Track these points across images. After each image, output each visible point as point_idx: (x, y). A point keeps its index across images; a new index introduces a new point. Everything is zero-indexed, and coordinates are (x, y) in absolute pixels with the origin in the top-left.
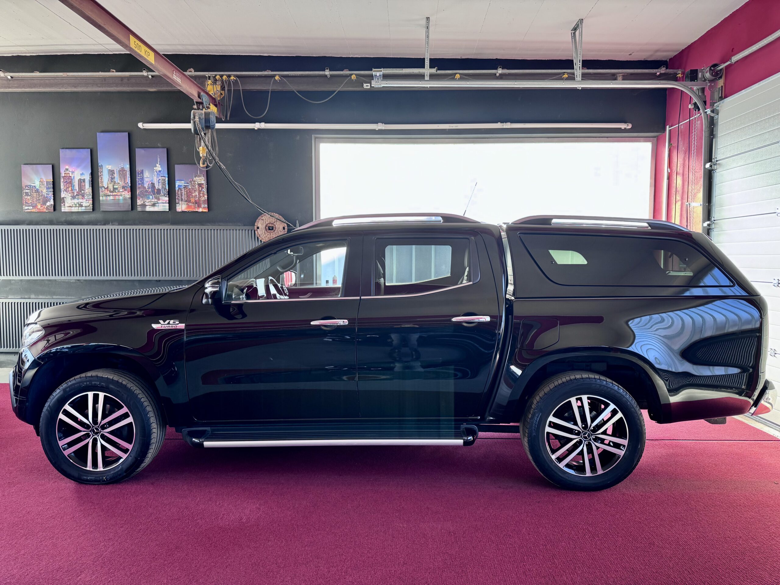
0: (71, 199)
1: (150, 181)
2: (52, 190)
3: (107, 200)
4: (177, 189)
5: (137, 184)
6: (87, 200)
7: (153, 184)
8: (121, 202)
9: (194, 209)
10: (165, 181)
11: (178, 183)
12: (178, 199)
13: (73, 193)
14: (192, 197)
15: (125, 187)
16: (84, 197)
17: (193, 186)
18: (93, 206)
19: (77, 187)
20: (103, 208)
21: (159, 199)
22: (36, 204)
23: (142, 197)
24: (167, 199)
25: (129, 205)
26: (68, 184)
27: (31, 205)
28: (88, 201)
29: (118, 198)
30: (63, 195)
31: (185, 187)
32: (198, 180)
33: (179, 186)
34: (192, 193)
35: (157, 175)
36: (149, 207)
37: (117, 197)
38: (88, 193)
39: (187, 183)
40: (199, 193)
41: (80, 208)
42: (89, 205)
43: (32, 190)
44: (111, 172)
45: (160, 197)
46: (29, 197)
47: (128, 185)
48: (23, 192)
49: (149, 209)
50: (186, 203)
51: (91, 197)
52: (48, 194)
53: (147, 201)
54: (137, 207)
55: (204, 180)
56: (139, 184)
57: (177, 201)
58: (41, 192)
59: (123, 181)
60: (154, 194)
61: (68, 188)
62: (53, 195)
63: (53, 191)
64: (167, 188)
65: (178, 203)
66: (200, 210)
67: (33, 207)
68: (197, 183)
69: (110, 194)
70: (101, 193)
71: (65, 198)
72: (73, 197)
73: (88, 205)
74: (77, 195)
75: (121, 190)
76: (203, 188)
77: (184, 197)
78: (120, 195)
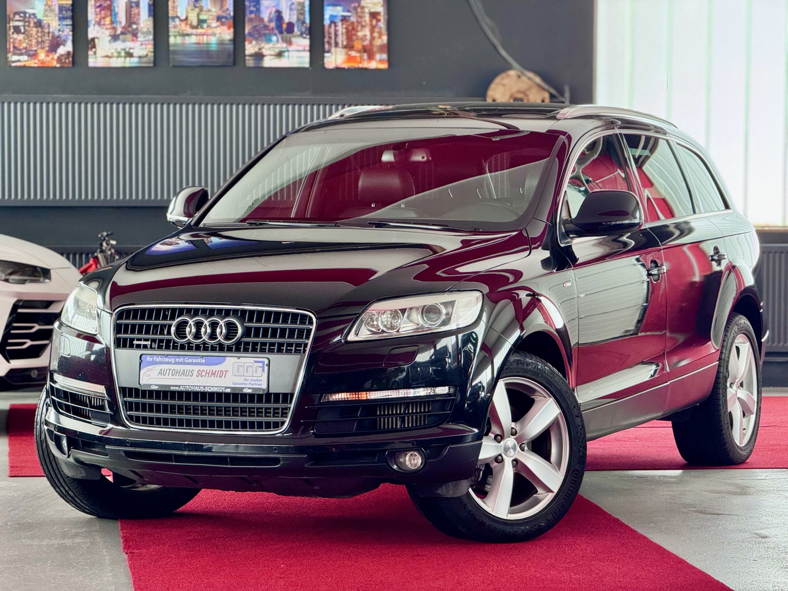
0: (110, 41)
1: (274, 6)
2: (69, 22)
3: (183, 44)
4: (327, 22)
5: (247, 12)
6: (142, 44)
9: (360, 62)
10: (304, 7)
11: (329, 12)
12: (329, 43)
13: (115, 29)
14: (357, 39)
15: (223, 17)
16: (137, 37)
17: (361, 17)
18: (155, 56)
19: (122, 18)
21: (290, 43)
22: (36, 51)
23: (256, 39)
24: (306, 42)
25: (230, 55)
26: (103, 9)
27: (26, 52)
28: (144, 46)
29: (207, 40)
30: (92, 32)
31: (344, 19)
32: (370, 5)
33: (331, 16)
34: (357, 31)
36: (271, 59)
37: (205, 37)
38: (145, 30)
39: (349, 11)
40: (372, 32)
41: (128, 59)
42: (147, 56)
43: (29, 22)
45: (294, 40)
46: (21, 37)
47: (229, 14)
48: (10, 27)
49: (269, 62)
50: (344, 51)
51: (151, 37)
52: (63, 31)
53: (267, 46)
54: (245, 60)
55: (383, 6)
56: (251, 12)
57: (327, 46)
58: (46, 26)
59: (218, 6)
60: (281, 32)
61: (104, 18)
62: (71, 33)
63: (73, 25)
64: (308, 20)
65: (329, 51)
66: (373, 65)
67: (29, 56)
68: (367, 10)
69: (190, 31)
70: (172, 31)
71: (97, 38)
72: (115, 38)
73: (144, 53)
74: (122, 33)
75: (214, 24)
76: (379, 21)
77: (342, 39)
78: (214, 35)
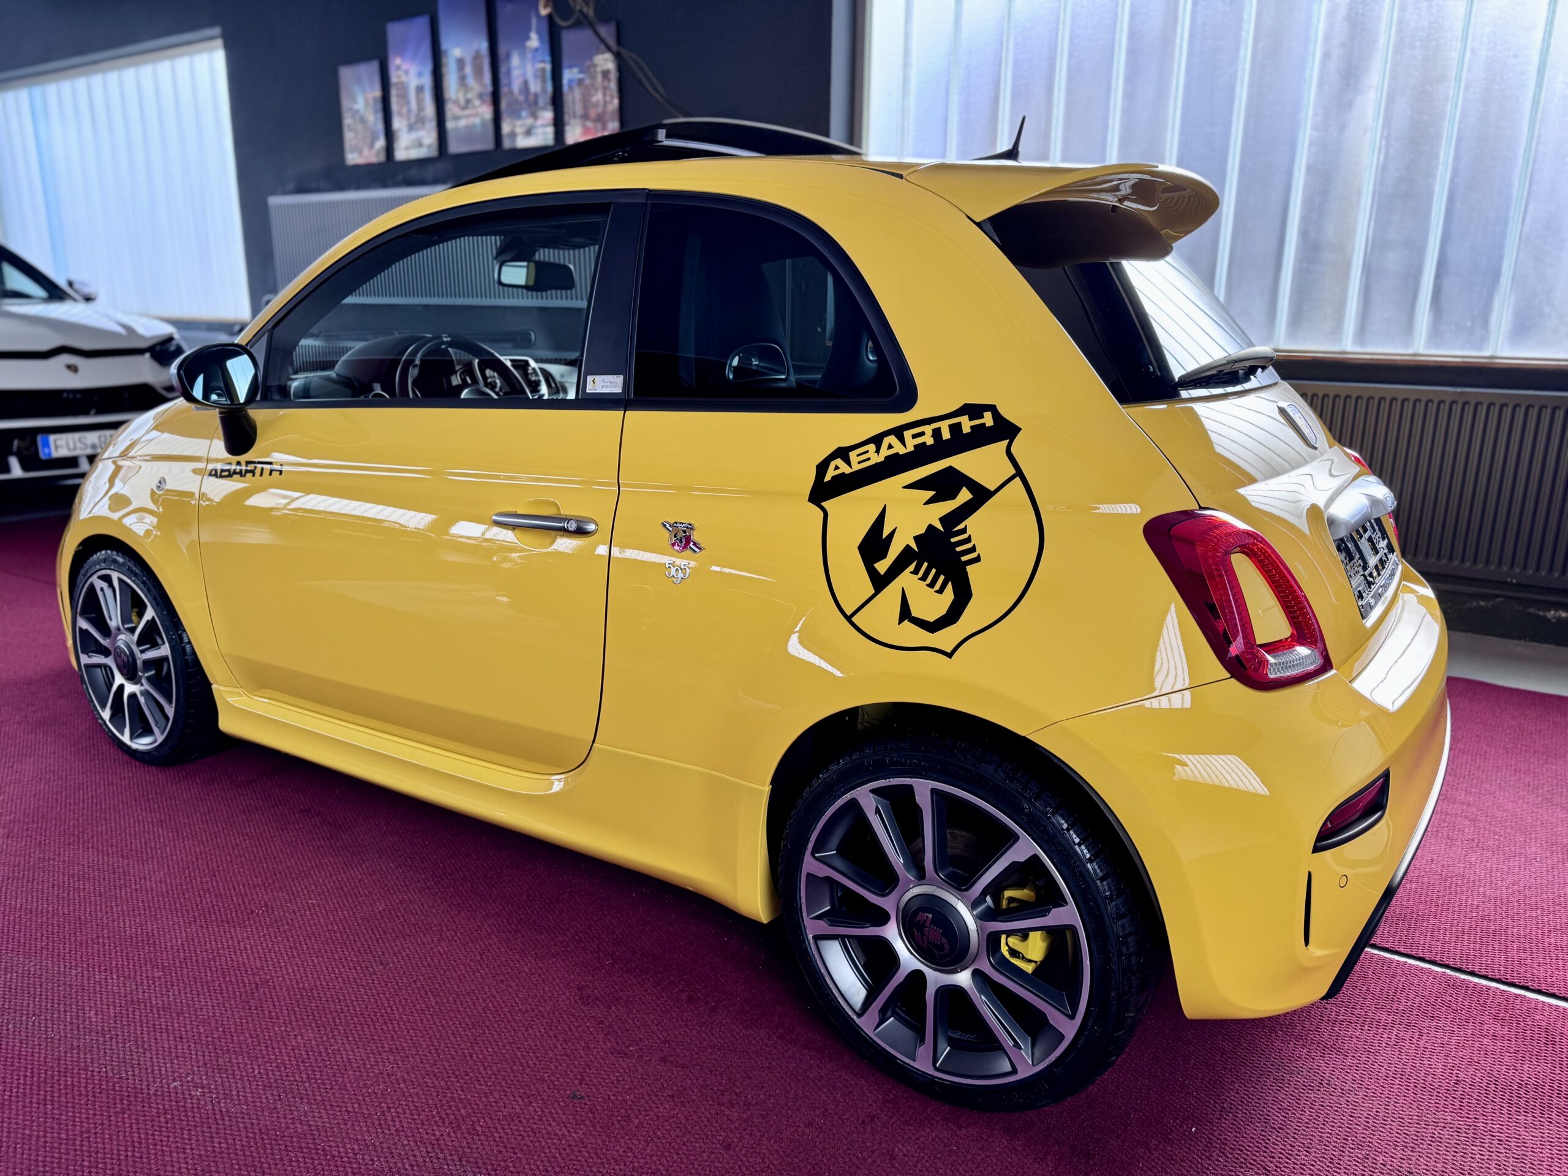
0: (408, 132)
1: (522, 77)
2: (380, 115)
3: (456, 130)
4: (565, 88)
5: (502, 85)
6: (429, 132)
7: (526, 83)
8: (479, 129)
9: (596, 133)
10: (546, 73)
11: (569, 75)
12: (568, 114)
13: (410, 118)
14: (592, 106)
15: (484, 94)
16: (425, 125)
17: (594, 78)
18: (438, 146)
19: (414, 105)
20: (455, 147)
21: (536, 117)
22: (361, 145)
23: (510, 116)
24: (550, 115)
25: (492, 137)
26: (401, 98)
28: (430, 135)
29: (474, 122)
30: (396, 124)
31: (580, 82)
32: (601, 62)
33: (570, 81)
34: (592, 96)
35: (534, 58)
36: (522, 139)
37: (471, 119)
38: (431, 116)
39: (581, 72)
40: (604, 95)
41: (420, 150)
42: (434, 143)
43: (355, 118)
44: (461, 63)
45: (539, 113)
46: (351, 135)
47: (489, 90)
48: (344, 125)
49: (523, 142)
50: (581, 121)
51: (435, 123)
52: (378, 124)
53: (519, 123)
54: (503, 141)
55: (613, 63)
56: (505, 85)
57: (566, 118)
58: (366, 121)
59: (480, 82)
60: (529, 106)
61: (403, 108)
62: (383, 126)
63: (383, 118)
64: (550, 89)
65: (569, 124)
66: (606, 132)
67: (358, 155)
68: (599, 69)
69: (461, 113)
70: (448, 114)
71: (399, 130)
72: (411, 128)
73: (432, 141)
74: (416, 122)
75: (477, 102)
76: (609, 80)
77: (579, 109)
78: (477, 115)
